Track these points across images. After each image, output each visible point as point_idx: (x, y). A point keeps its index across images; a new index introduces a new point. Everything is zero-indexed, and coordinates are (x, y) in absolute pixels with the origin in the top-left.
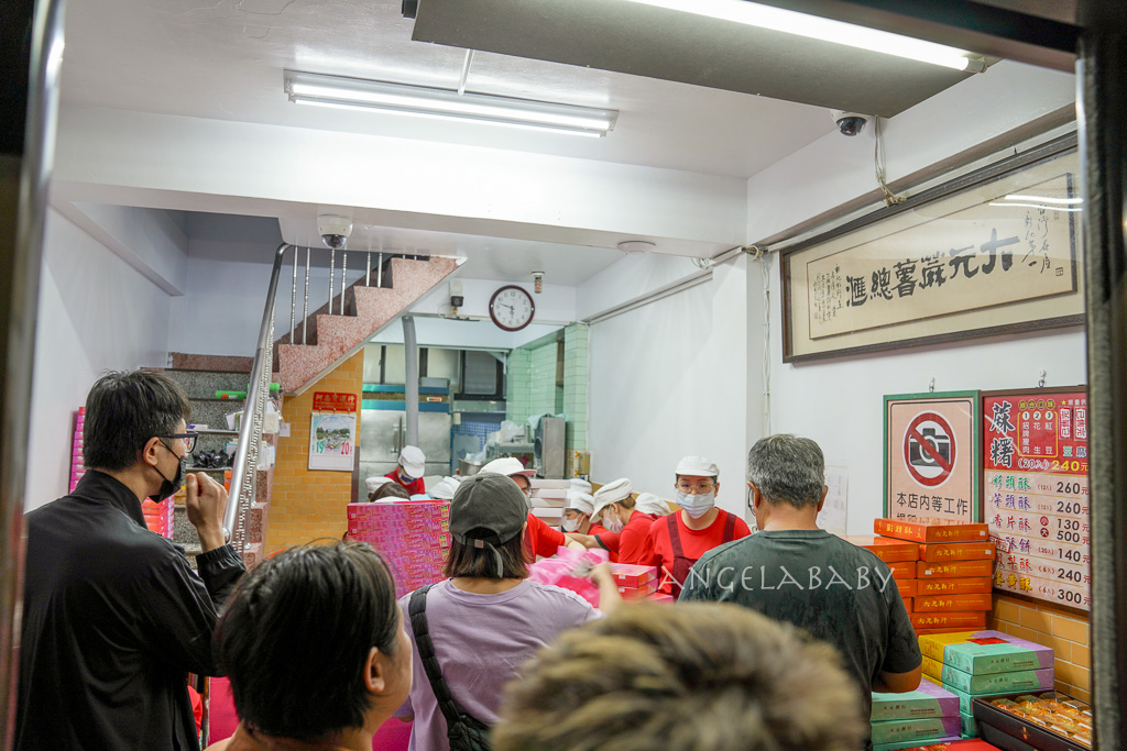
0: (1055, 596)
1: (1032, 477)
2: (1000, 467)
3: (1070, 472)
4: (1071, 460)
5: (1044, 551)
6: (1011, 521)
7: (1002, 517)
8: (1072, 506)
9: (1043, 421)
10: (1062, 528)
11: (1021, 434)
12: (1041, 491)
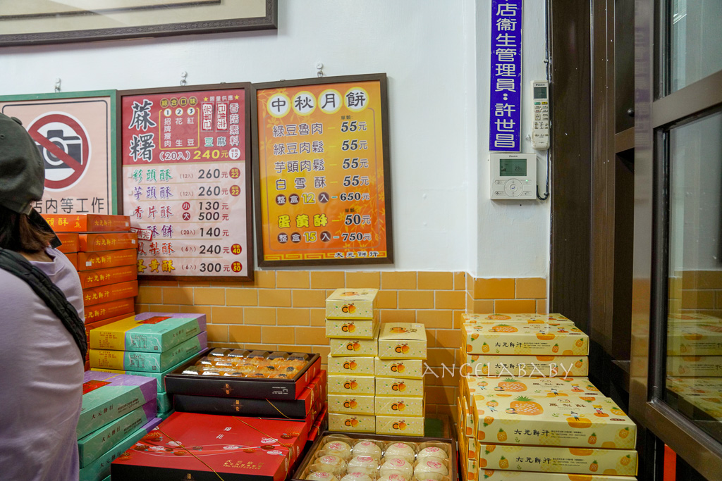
0: (198, 269)
1: (173, 168)
2: (140, 162)
3: (211, 160)
4: (211, 149)
5: (187, 233)
6: (152, 211)
7: (143, 208)
8: (212, 189)
9: (185, 116)
10: (204, 210)
11: (163, 129)
12: (183, 180)
